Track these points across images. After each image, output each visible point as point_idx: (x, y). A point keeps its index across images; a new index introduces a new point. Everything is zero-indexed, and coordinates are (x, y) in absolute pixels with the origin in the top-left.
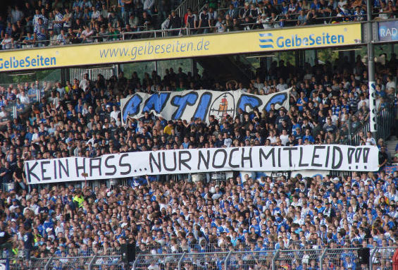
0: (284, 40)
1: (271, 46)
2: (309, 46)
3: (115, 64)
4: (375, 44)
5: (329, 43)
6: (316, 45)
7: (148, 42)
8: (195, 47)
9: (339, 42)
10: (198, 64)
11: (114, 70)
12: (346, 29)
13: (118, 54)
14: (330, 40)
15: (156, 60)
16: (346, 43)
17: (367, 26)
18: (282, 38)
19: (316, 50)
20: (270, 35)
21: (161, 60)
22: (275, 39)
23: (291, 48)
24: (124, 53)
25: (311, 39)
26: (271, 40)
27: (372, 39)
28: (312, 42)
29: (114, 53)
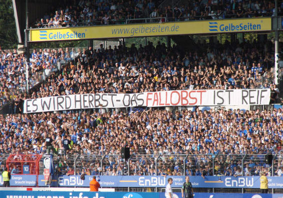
0: (224, 27)
1: (216, 30)
2: (239, 31)
3: (121, 38)
4: (279, 31)
5: (251, 29)
6: (243, 30)
7: (141, 25)
8: (170, 29)
9: (258, 28)
10: (171, 40)
11: (120, 42)
12: (262, 21)
13: (123, 32)
14: (252, 28)
15: (146, 37)
16: (261, 30)
17: (275, 20)
18: (223, 25)
19: (243, 33)
20: (216, 23)
21: (148, 36)
22: (218, 26)
23: (228, 31)
24: (127, 31)
25: (240, 26)
26: (216, 27)
27: (278, 27)
28: (241, 28)
29: (121, 31)
